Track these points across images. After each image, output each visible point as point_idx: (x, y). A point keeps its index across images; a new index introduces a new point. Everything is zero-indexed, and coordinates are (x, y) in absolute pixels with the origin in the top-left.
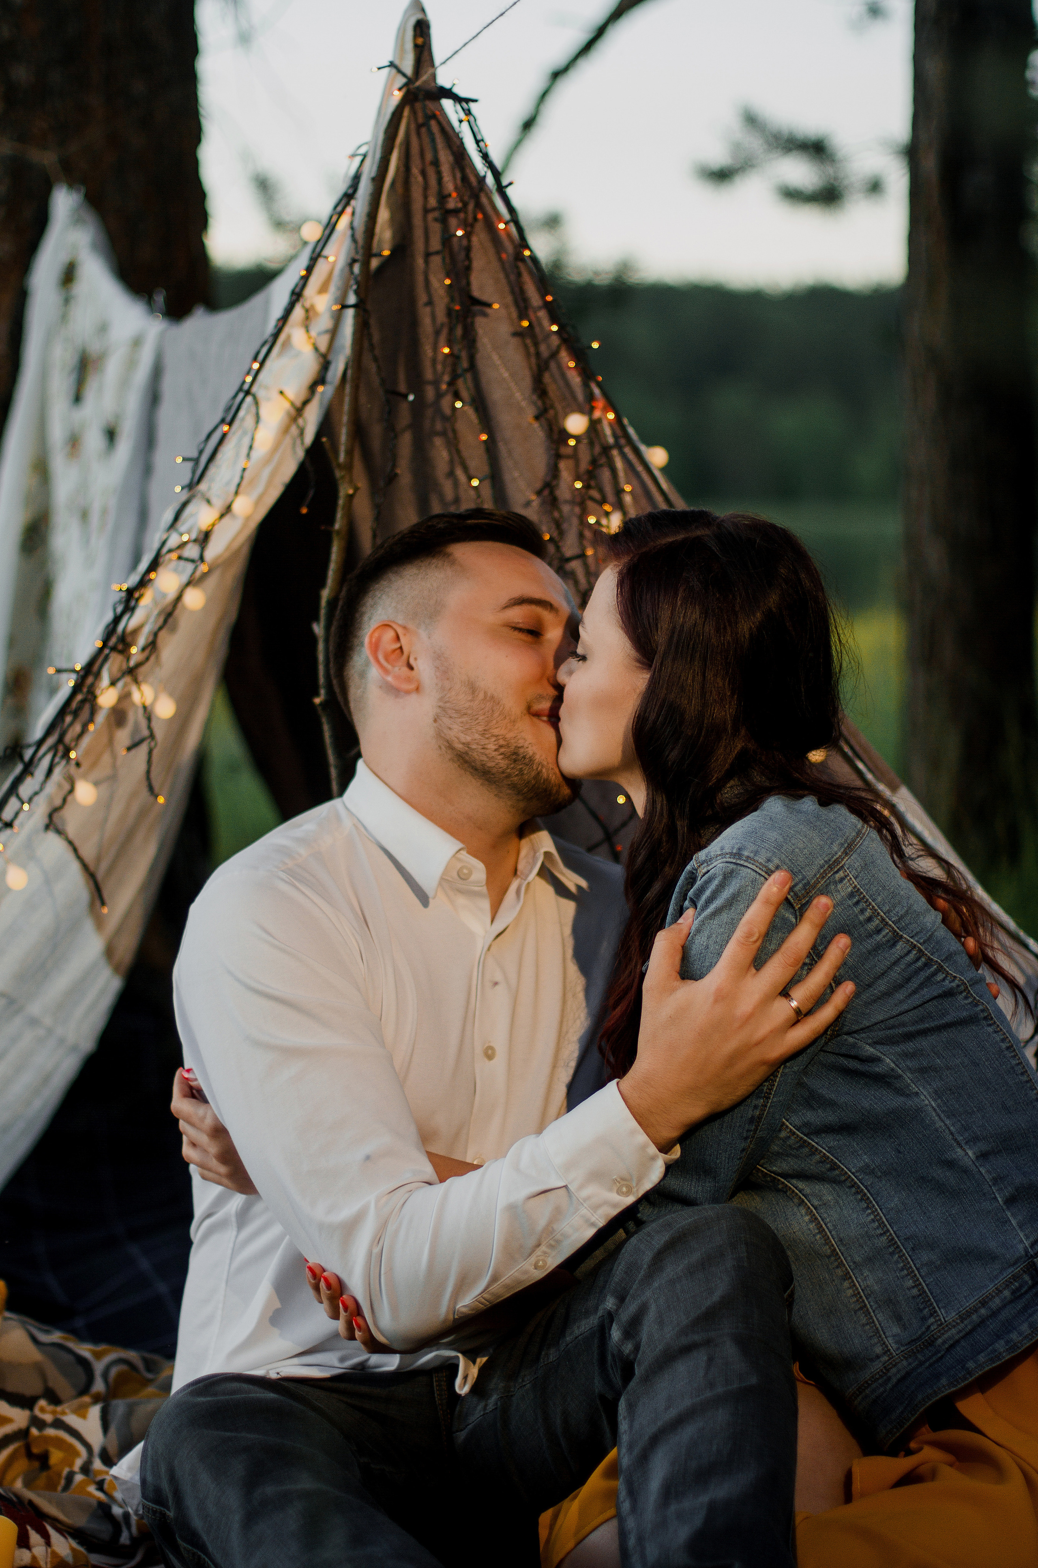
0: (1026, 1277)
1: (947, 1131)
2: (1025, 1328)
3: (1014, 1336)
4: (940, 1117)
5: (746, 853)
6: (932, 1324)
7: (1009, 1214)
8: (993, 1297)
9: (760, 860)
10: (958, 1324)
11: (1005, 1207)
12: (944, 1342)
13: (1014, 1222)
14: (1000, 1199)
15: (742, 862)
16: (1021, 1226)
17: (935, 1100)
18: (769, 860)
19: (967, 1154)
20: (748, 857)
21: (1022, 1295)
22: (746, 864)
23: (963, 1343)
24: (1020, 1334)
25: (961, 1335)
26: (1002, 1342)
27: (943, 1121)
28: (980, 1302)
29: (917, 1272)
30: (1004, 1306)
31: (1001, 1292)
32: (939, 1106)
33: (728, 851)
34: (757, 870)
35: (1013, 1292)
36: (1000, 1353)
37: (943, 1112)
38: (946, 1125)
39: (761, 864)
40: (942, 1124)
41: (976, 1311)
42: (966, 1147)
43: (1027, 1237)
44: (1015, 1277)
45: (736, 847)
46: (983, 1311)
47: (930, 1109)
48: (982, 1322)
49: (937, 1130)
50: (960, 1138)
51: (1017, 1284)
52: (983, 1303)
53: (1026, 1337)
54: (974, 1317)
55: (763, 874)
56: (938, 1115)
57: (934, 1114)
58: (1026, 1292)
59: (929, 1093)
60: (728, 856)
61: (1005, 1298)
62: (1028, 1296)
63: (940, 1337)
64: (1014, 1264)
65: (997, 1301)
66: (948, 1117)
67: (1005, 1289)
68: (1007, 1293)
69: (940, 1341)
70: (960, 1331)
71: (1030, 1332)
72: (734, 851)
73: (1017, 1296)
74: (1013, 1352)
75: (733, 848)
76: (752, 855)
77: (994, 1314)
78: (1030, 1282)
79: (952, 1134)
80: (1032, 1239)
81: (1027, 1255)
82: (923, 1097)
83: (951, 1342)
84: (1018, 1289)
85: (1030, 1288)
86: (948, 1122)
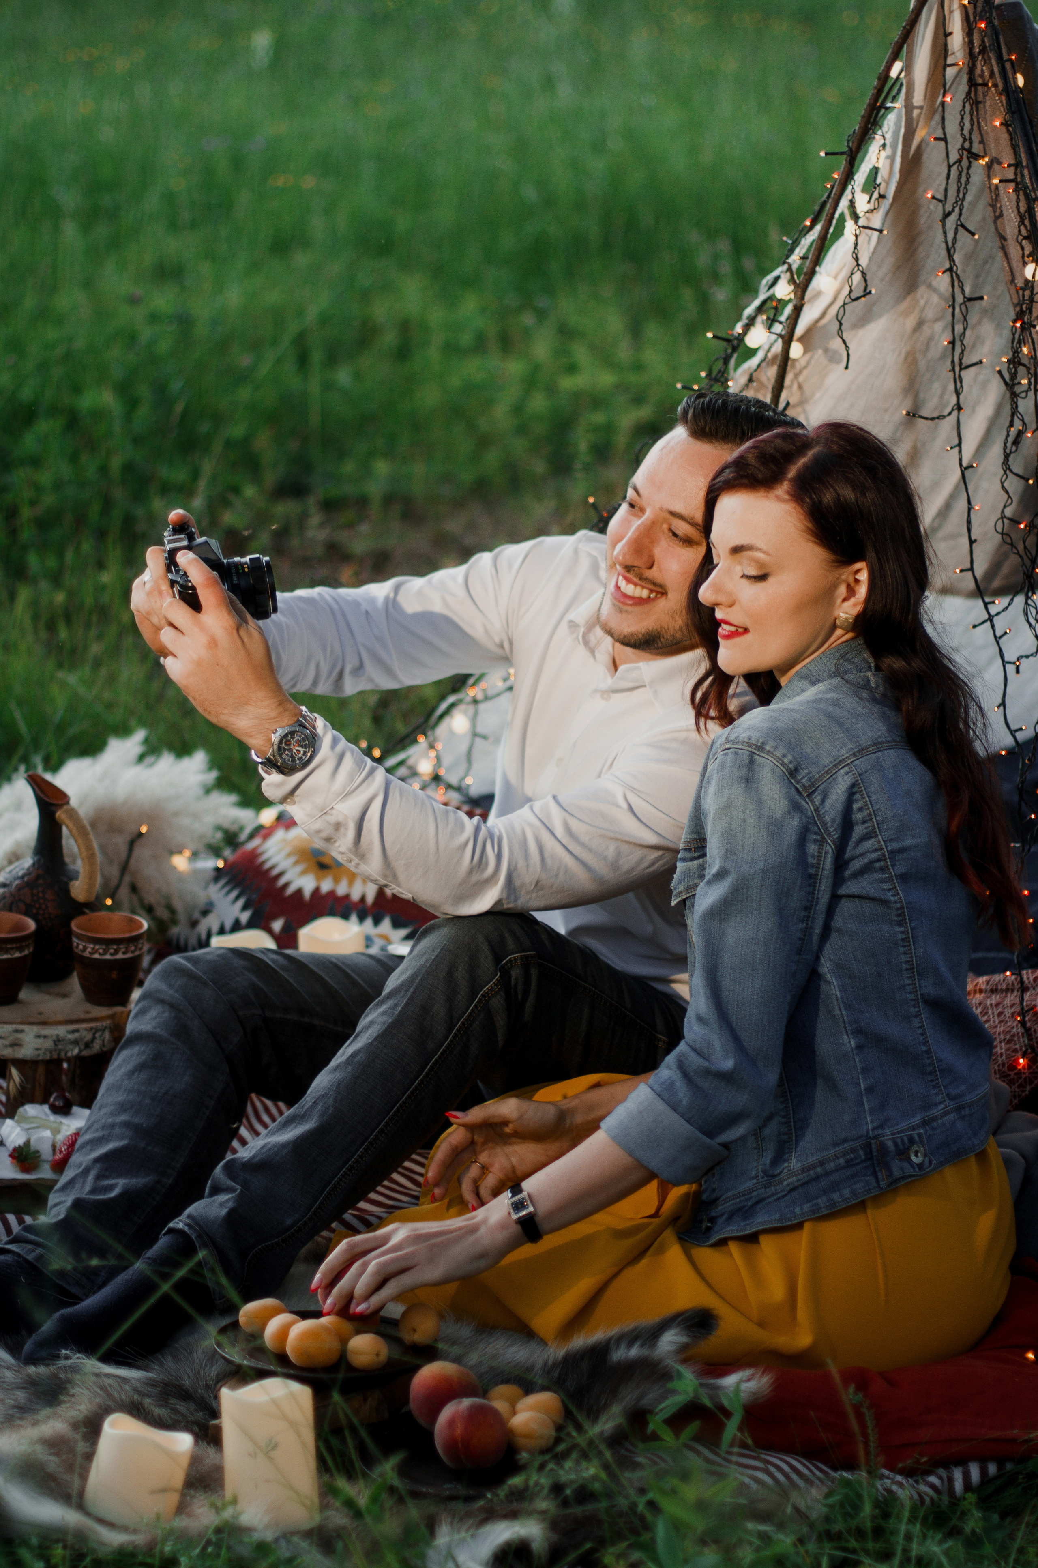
0: (861, 1153)
1: (841, 1019)
2: (847, 1192)
3: (836, 1196)
4: (839, 1007)
5: (767, 748)
6: (786, 1167)
7: (865, 1099)
8: (830, 1161)
9: (778, 755)
10: (799, 1174)
11: (864, 1092)
12: (788, 1185)
13: (867, 1107)
14: (862, 1085)
15: (763, 755)
16: (871, 1111)
17: (840, 991)
18: (784, 756)
19: (850, 1042)
20: (769, 751)
21: (854, 1165)
22: (766, 756)
23: (800, 1190)
24: (841, 1196)
25: (799, 1183)
26: (824, 1199)
27: (840, 1010)
28: (820, 1161)
29: (792, 1124)
30: (837, 1170)
31: (838, 1158)
32: (842, 998)
33: (754, 742)
34: (775, 762)
35: (847, 1161)
36: (821, 1208)
37: (843, 1003)
38: (842, 1014)
39: (778, 758)
40: (839, 1012)
41: (815, 1168)
42: (851, 1036)
43: (872, 1122)
44: (853, 1150)
45: (761, 740)
46: (819, 1170)
47: (834, 997)
48: (817, 1178)
49: (834, 1016)
50: (849, 1028)
51: (852, 1155)
52: (822, 1163)
53: (845, 1199)
54: (812, 1172)
55: (779, 765)
56: (839, 1005)
57: (836, 1003)
58: (858, 1164)
59: (838, 985)
60: (754, 747)
61: (839, 1164)
62: (858, 1168)
63: (786, 1180)
64: (857, 1139)
65: (832, 1165)
66: (846, 1009)
67: (841, 1157)
68: (842, 1161)
69: (785, 1183)
70: (799, 1180)
71: (849, 1196)
72: (759, 745)
73: (849, 1164)
74: (831, 1209)
75: (758, 741)
76: (772, 750)
77: (827, 1174)
78: (863, 1157)
79: (844, 1022)
80: (875, 1125)
81: (867, 1136)
82: (832, 987)
83: (792, 1186)
84: (852, 1160)
85: (862, 1161)
86: (844, 1012)
